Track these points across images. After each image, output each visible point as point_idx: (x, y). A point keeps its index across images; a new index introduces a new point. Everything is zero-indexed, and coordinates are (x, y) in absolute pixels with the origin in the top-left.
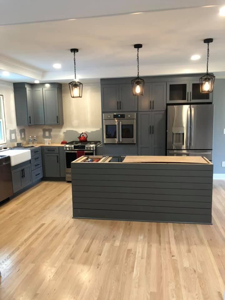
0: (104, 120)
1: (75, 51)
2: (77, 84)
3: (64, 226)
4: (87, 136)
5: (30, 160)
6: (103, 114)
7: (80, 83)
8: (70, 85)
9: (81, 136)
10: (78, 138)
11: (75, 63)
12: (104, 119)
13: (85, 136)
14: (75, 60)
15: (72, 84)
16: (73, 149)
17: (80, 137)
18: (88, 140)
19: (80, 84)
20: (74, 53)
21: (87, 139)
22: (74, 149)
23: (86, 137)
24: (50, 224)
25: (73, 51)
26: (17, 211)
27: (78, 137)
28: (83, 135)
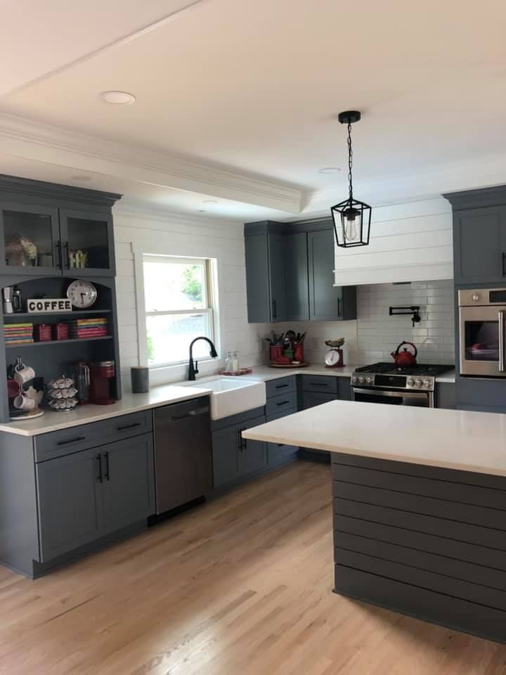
0: (460, 308)
1: (352, 118)
2: (356, 209)
3: (301, 616)
4: (416, 352)
5: (265, 407)
6: (459, 291)
7: (362, 204)
8: (334, 211)
9: (400, 351)
10: (391, 357)
11: (350, 150)
12: (459, 305)
13: (410, 349)
14: (350, 144)
15: (340, 209)
16: (374, 386)
17: (397, 351)
18: (419, 360)
19: (362, 209)
20: (347, 125)
21: (417, 358)
22: (375, 384)
23: (413, 353)
24: (267, 598)
25: (347, 119)
26: (207, 538)
27: (392, 354)
28: (405, 349)
